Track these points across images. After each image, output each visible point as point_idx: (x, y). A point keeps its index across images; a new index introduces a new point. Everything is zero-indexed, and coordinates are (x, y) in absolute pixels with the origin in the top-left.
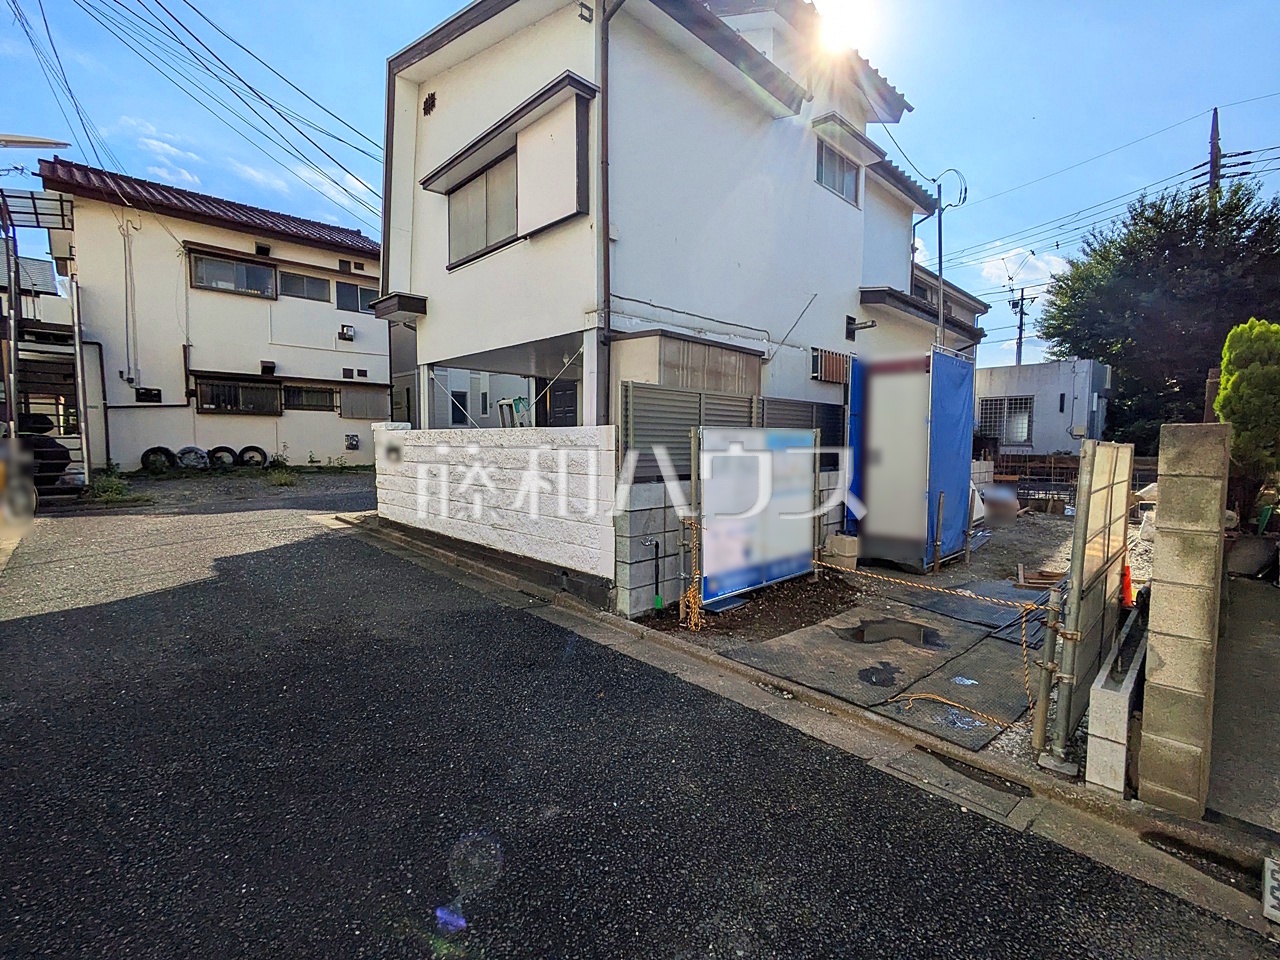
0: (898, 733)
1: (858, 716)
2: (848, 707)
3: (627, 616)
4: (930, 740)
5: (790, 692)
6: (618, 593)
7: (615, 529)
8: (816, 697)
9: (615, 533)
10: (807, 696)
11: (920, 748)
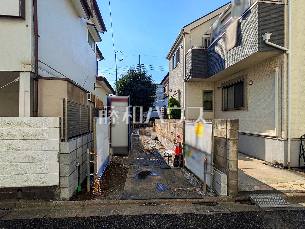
0: (187, 202)
1: (176, 202)
2: (172, 200)
3: (67, 199)
4: (194, 200)
5: (154, 203)
6: (61, 191)
7: (59, 163)
8: (162, 201)
9: (59, 164)
10: (160, 202)
11: (193, 203)
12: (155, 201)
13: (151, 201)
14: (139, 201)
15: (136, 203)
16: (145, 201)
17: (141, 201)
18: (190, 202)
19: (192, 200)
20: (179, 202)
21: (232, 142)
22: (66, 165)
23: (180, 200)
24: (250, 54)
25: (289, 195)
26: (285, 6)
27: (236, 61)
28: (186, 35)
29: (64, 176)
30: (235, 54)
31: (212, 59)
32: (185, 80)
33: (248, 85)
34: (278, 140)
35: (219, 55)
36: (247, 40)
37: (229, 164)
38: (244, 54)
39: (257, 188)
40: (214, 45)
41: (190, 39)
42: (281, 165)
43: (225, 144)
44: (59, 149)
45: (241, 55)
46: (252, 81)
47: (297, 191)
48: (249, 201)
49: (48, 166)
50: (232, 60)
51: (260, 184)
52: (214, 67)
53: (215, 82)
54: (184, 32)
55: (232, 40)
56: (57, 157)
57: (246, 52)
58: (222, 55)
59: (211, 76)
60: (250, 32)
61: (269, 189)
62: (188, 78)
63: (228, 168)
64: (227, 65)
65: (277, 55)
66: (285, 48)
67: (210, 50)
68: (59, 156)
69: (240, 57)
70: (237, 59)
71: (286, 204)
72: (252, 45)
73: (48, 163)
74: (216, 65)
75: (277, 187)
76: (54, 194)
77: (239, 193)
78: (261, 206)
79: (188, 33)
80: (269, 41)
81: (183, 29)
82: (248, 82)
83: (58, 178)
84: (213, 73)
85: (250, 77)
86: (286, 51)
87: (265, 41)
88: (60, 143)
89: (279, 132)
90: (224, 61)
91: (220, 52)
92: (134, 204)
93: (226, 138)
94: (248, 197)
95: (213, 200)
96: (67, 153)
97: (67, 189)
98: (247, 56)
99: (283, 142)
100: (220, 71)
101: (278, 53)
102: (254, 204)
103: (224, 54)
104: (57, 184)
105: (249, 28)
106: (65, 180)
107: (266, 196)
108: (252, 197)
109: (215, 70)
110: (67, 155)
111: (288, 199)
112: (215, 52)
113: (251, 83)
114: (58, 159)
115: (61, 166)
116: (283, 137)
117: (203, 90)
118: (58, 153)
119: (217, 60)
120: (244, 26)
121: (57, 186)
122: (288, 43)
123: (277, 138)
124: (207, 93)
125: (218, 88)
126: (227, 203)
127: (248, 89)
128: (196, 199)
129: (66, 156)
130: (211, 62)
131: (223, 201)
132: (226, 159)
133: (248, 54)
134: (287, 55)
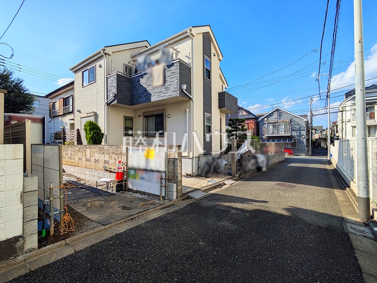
0: (157, 209)
1: (150, 212)
2: (147, 211)
3: (35, 248)
4: (161, 207)
5: (135, 218)
6: (25, 241)
7: (23, 205)
8: (140, 214)
9: (23, 207)
10: (139, 215)
11: (160, 209)
12: (135, 216)
13: (132, 217)
14: (122, 221)
15: (121, 223)
16: (128, 219)
17: (124, 220)
18: (159, 209)
19: (159, 207)
20: (152, 211)
21: (179, 160)
22: (33, 205)
23: (152, 210)
24: (173, 96)
25: (203, 189)
26: (192, 69)
27: (162, 98)
28: (107, 55)
29: (31, 220)
30: (160, 92)
31: (137, 89)
32: (106, 104)
33: (167, 118)
34: (188, 158)
35: (145, 88)
36: (171, 85)
37: (177, 176)
38: (168, 94)
39: (188, 190)
40: (139, 77)
41: (112, 61)
42: (190, 175)
43: (174, 163)
44: (22, 187)
45: (166, 94)
46: (170, 115)
47: (205, 187)
48: (188, 198)
49: (3, 212)
50: (158, 97)
51: (188, 188)
52: (140, 97)
53: (135, 110)
54: (106, 51)
55: (159, 79)
56: (20, 198)
57: (171, 94)
58: (148, 89)
59: (136, 104)
60: (173, 79)
61: (194, 189)
62: (110, 102)
63: (176, 179)
64: (153, 99)
65: (187, 101)
66: (191, 97)
67: (135, 80)
68: (22, 196)
69: (165, 96)
70: (162, 96)
71: (204, 194)
72: (175, 89)
73: (3, 208)
74: (142, 96)
75: (196, 187)
76: (15, 248)
77: (182, 194)
78: (196, 198)
79: (110, 55)
80: (185, 90)
81: (105, 48)
82: (167, 115)
83: (22, 225)
84: (138, 103)
85: (168, 112)
86: (193, 99)
87: (183, 89)
88: (24, 179)
89: (189, 154)
90: (150, 95)
91: (146, 86)
92: (119, 224)
93: (175, 158)
94: (188, 195)
95: (171, 203)
96: (35, 191)
97: (35, 235)
98: (171, 96)
99: (191, 159)
100: (146, 102)
101: (188, 99)
102: (192, 198)
103: (150, 89)
104: (19, 233)
105: (172, 76)
106: (33, 225)
107: (195, 193)
108: (190, 195)
109: (140, 100)
110: (35, 192)
111: (204, 191)
112: (141, 84)
113: (169, 117)
114: (21, 199)
115: (25, 208)
116: (191, 157)
117: (124, 116)
118: (21, 192)
119: (143, 91)
120: (169, 73)
121: (20, 237)
122: (193, 94)
123: (187, 157)
124: (128, 119)
125: (140, 116)
126: (179, 202)
127: (167, 121)
128: (161, 206)
129: (34, 194)
130: (136, 92)
131: (177, 202)
132: (175, 173)
133: (171, 95)
134: (193, 101)
